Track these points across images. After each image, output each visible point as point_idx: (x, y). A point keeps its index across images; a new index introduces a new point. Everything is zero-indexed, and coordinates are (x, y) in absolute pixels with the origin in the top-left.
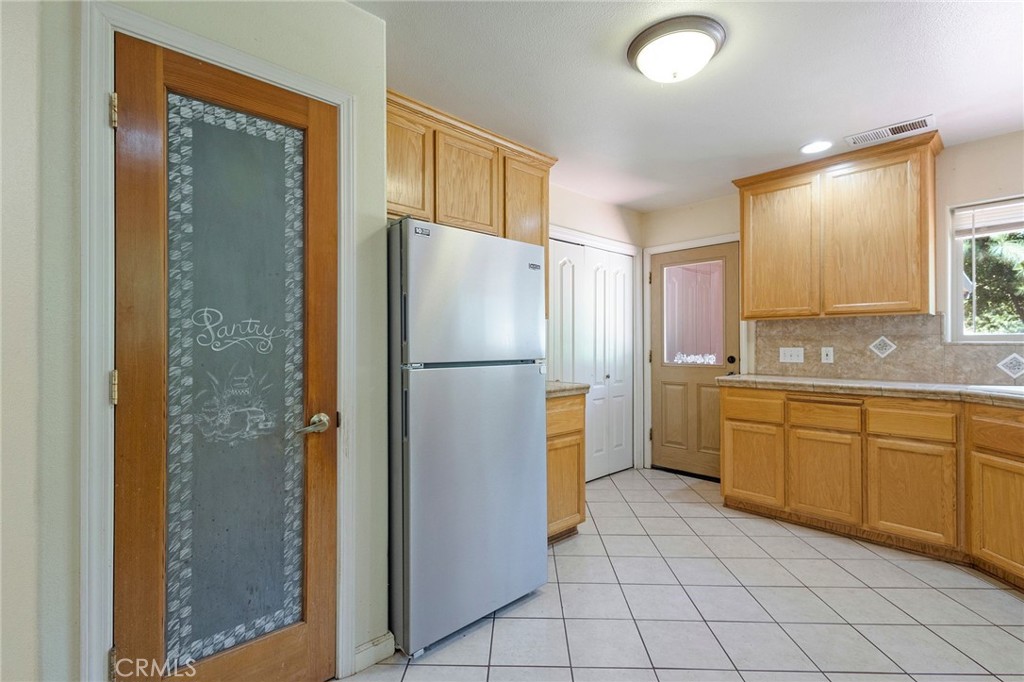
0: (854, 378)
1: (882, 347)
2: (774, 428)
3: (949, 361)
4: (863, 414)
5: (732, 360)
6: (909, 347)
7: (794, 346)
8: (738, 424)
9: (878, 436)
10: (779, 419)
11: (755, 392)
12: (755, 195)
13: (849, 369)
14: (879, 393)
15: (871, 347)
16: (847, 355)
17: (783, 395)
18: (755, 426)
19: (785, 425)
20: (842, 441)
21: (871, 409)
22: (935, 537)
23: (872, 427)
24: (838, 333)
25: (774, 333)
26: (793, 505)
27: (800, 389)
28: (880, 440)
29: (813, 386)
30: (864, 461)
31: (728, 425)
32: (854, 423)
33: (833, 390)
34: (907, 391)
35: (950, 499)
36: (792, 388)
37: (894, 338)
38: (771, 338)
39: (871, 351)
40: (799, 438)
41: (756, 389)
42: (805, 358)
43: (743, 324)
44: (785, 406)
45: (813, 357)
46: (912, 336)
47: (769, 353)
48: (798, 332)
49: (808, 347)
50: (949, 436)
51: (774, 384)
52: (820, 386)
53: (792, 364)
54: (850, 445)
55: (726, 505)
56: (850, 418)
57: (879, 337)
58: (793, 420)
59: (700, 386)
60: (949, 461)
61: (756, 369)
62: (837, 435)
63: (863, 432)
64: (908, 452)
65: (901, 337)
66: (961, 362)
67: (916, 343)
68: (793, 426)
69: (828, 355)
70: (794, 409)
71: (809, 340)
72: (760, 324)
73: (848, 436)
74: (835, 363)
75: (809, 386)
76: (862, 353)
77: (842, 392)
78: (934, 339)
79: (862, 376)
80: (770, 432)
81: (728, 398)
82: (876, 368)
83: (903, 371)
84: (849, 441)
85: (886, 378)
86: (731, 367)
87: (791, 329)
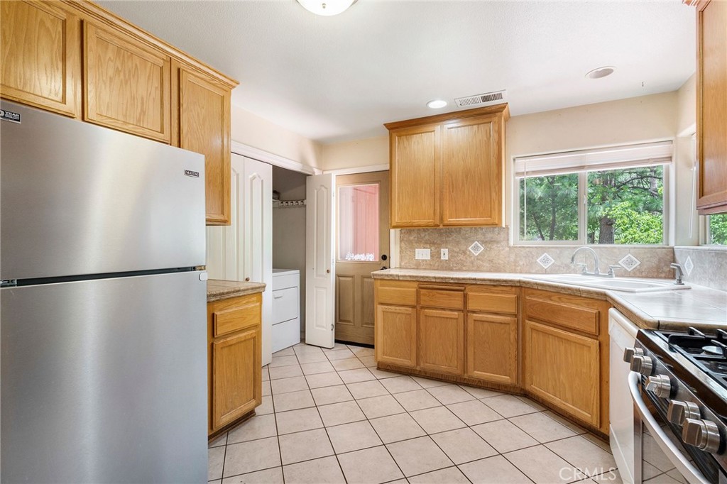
0: (460, 270)
1: (476, 248)
2: (410, 309)
3: (512, 258)
4: (465, 296)
5: (384, 258)
6: (491, 248)
7: (424, 248)
8: (386, 307)
9: (474, 312)
10: (414, 303)
11: (398, 283)
12: (400, 136)
13: (457, 264)
14: (474, 282)
15: (470, 248)
16: (456, 254)
17: (416, 285)
18: (397, 308)
19: (418, 307)
20: (452, 317)
21: (470, 293)
22: (505, 379)
23: (471, 306)
24: (450, 239)
25: (412, 238)
26: (422, 365)
27: (426, 280)
28: (475, 315)
29: (435, 278)
30: (465, 330)
31: (379, 310)
32: (459, 304)
33: (447, 280)
34: (490, 280)
35: (513, 353)
36: (421, 280)
37: (483, 242)
38: (410, 242)
39: (470, 251)
40: (426, 316)
41: (399, 280)
42: (431, 256)
43: (392, 231)
44: (418, 293)
45: (435, 256)
46: (492, 242)
47: (409, 253)
48: (427, 237)
49: (433, 248)
50: (513, 310)
51: (410, 276)
52: (439, 278)
53: (423, 260)
54: (457, 319)
55: (379, 368)
56: (457, 301)
57: (474, 242)
58: (422, 303)
59: (363, 277)
60: (513, 327)
61: (400, 265)
62: (450, 312)
63: (465, 310)
64: (491, 322)
65: (486, 242)
66: (518, 259)
67: (495, 246)
68: (422, 308)
69: (445, 254)
70: (424, 295)
71: (434, 243)
72: (403, 231)
73: (456, 313)
74: (449, 260)
75: (433, 278)
76: (464, 253)
77: (452, 281)
78: (504, 243)
79: (464, 268)
80: (408, 312)
81: (380, 288)
82: (472, 263)
83: (488, 265)
84: (457, 317)
85: (478, 270)
86: (384, 263)
87: (423, 235)
